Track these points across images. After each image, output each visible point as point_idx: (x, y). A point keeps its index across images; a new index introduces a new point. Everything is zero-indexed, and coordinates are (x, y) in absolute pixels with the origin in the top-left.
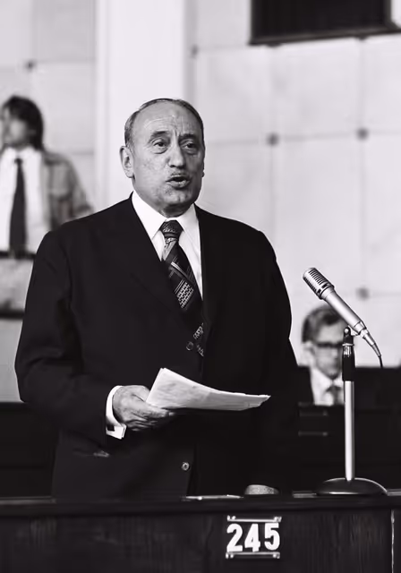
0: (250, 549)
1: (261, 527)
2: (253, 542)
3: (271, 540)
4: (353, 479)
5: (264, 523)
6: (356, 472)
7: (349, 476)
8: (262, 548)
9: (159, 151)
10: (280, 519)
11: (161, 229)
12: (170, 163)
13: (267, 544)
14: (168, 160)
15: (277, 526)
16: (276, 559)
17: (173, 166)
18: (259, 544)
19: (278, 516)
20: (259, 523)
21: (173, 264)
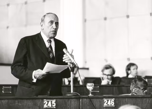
0: (49, 106)
1: (51, 102)
2: (50, 105)
3: (54, 104)
4: (73, 93)
5: (52, 101)
6: (74, 91)
7: (72, 92)
8: (52, 106)
9: (51, 25)
10: (55, 100)
11: (47, 41)
12: (53, 28)
13: (53, 105)
14: (52, 27)
15: (55, 102)
16: (55, 108)
17: (54, 28)
18: (51, 105)
19: (55, 99)
20: (51, 101)
21: (50, 49)
